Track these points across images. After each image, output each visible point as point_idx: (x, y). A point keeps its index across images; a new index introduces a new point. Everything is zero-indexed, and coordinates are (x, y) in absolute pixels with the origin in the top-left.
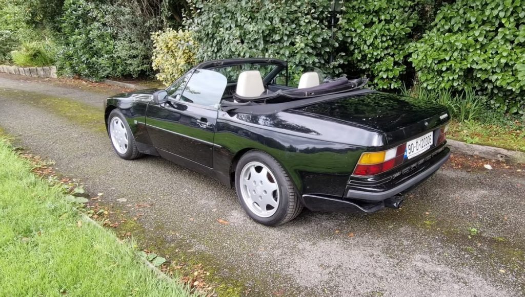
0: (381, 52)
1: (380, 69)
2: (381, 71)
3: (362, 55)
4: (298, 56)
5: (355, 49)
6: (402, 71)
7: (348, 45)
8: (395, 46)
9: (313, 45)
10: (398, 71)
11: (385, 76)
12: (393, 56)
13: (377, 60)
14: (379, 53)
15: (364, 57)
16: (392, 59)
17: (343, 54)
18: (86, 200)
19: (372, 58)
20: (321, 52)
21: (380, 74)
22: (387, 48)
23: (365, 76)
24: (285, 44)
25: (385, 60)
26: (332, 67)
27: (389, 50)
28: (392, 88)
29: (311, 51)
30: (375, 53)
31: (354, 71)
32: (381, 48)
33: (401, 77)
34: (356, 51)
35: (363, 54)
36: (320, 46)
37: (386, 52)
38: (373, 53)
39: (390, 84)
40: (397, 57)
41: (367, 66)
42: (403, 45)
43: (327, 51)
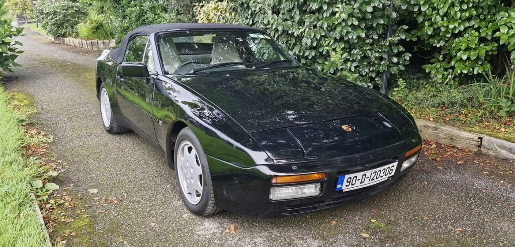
0: (460, 24)
1: (459, 47)
2: (460, 50)
3: (434, 30)
4: (339, 29)
5: (424, 20)
6: (492, 50)
7: (415, 16)
8: (482, 17)
9: (360, 15)
10: (483, 50)
11: (465, 57)
12: (478, 29)
13: (454, 36)
14: (457, 26)
15: (437, 32)
16: (477, 34)
17: (406, 27)
18: (57, 187)
19: (447, 32)
20: (372, 25)
21: (459, 54)
22: (469, 19)
23: (441, 56)
24: (325, 15)
25: (466, 35)
26: (387, 44)
27: (473, 23)
28: (475, 73)
29: (356, 23)
30: (451, 26)
31: (427, 50)
32: (460, 18)
33: (491, 58)
34: (426, 24)
35: (435, 26)
36: (371, 17)
37: (467, 25)
38: (447, 27)
39: (473, 69)
40: (483, 32)
41: (442, 43)
42: (494, 15)
43: (380, 23)
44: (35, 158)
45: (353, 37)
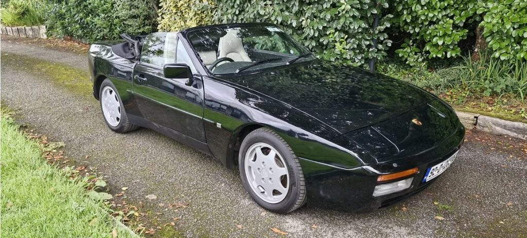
0: (439, 12)
1: (435, 34)
2: (436, 36)
3: (412, 17)
4: (342, 21)
5: (403, 9)
6: (462, 36)
7: (395, 5)
8: (456, 6)
9: (359, 6)
10: (458, 36)
11: (440, 43)
12: (452, 18)
13: (432, 23)
14: (437, 14)
15: (415, 19)
16: (451, 21)
17: (391, 16)
18: (110, 197)
19: (426, 20)
20: (366, 14)
21: (434, 40)
22: (445, 9)
23: (411, 41)
25: (441, 23)
26: (377, 32)
27: (448, 11)
28: (449, 56)
29: (357, 14)
30: (431, 15)
31: (395, 35)
32: (440, 8)
33: (461, 44)
34: (405, 12)
35: (414, 15)
36: (367, 7)
37: (444, 13)
38: (428, 15)
39: (446, 53)
40: (457, 19)
41: (417, 30)
42: (466, 4)
43: (374, 13)
44: (72, 168)
45: (354, 27)
